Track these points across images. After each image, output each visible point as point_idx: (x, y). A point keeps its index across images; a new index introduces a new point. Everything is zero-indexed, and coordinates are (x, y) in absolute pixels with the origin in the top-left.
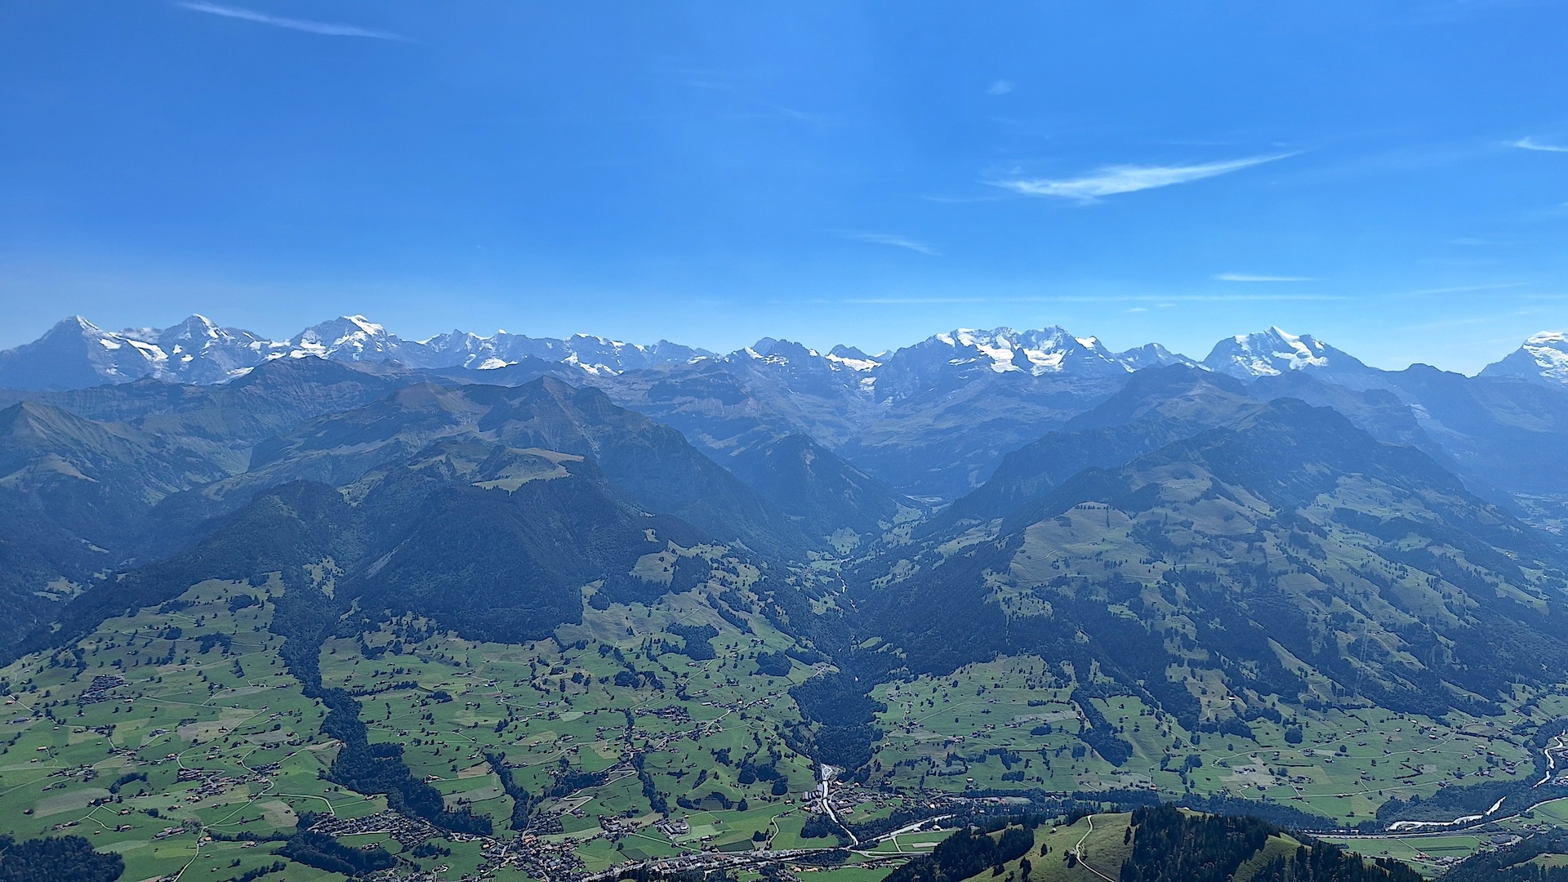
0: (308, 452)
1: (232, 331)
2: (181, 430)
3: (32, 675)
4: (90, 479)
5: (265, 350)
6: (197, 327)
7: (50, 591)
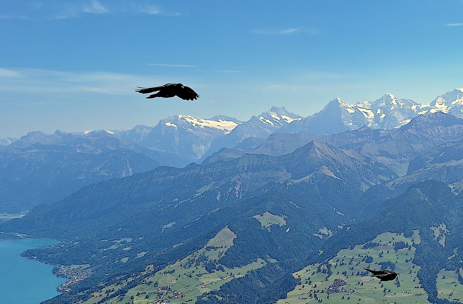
0: (435, 165)
1: (403, 100)
2: (378, 153)
3: (310, 276)
4: (338, 178)
5: (419, 110)
6: (388, 99)
7: (320, 234)
